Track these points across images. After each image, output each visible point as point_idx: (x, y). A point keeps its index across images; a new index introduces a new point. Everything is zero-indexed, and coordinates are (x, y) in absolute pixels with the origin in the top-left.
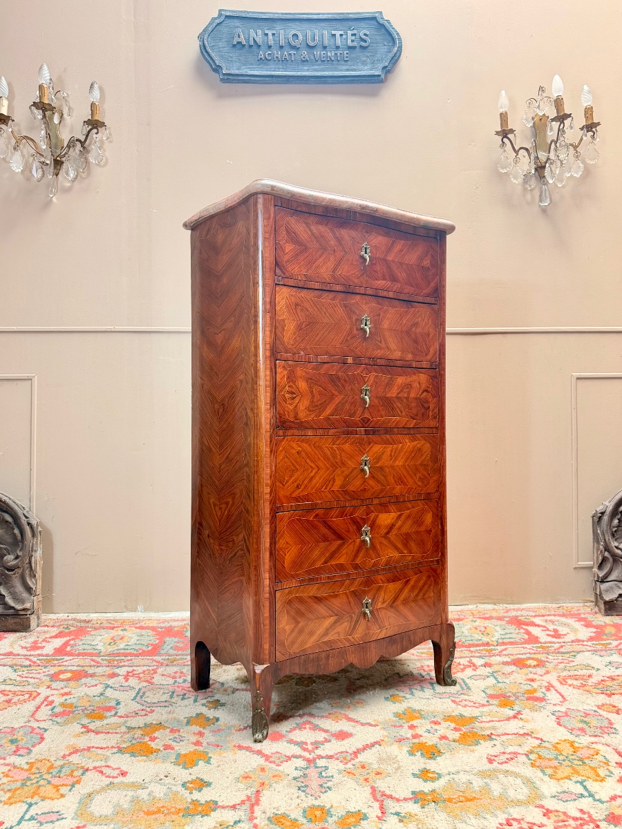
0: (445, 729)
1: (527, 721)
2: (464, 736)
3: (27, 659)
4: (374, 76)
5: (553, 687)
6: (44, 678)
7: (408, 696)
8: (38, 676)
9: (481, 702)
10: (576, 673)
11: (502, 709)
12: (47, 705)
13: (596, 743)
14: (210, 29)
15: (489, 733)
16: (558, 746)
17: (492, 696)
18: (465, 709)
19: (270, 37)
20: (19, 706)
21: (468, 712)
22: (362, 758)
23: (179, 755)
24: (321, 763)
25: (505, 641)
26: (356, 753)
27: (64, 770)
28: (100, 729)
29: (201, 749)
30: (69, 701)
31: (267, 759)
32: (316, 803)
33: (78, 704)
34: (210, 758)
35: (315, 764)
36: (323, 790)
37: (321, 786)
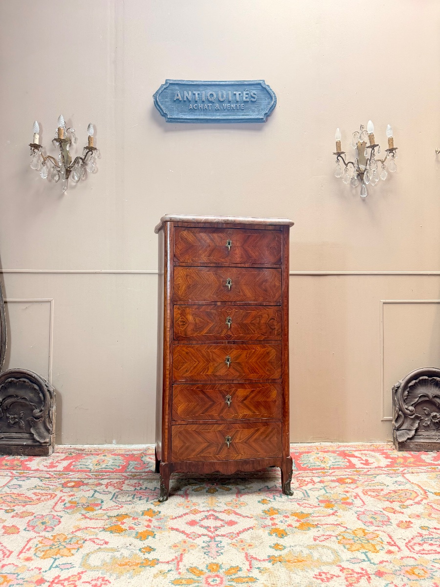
0: (292, 520)
1: (340, 517)
2: (302, 525)
3: (48, 473)
4: (259, 119)
5: (358, 496)
6: (59, 486)
7: (272, 500)
8: (55, 484)
9: (315, 505)
10: (374, 488)
11: (326, 509)
12: (61, 502)
13: (378, 530)
14: (160, 91)
15: (316, 524)
16: (356, 532)
17: (321, 501)
18: (305, 509)
19: (197, 95)
20: (45, 502)
21: (306, 511)
22: (241, 536)
23: (137, 533)
24: (218, 539)
25: (335, 466)
26: (238, 534)
27: (73, 540)
28: (93, 517)
29: (150, 529)
30: (74, 500)
31: (187, 536)
32: (214, 561)
33: (80, 502)
34: (155, 535)
35: (215, 539)
36: (219, 554)
37: (217, 552)
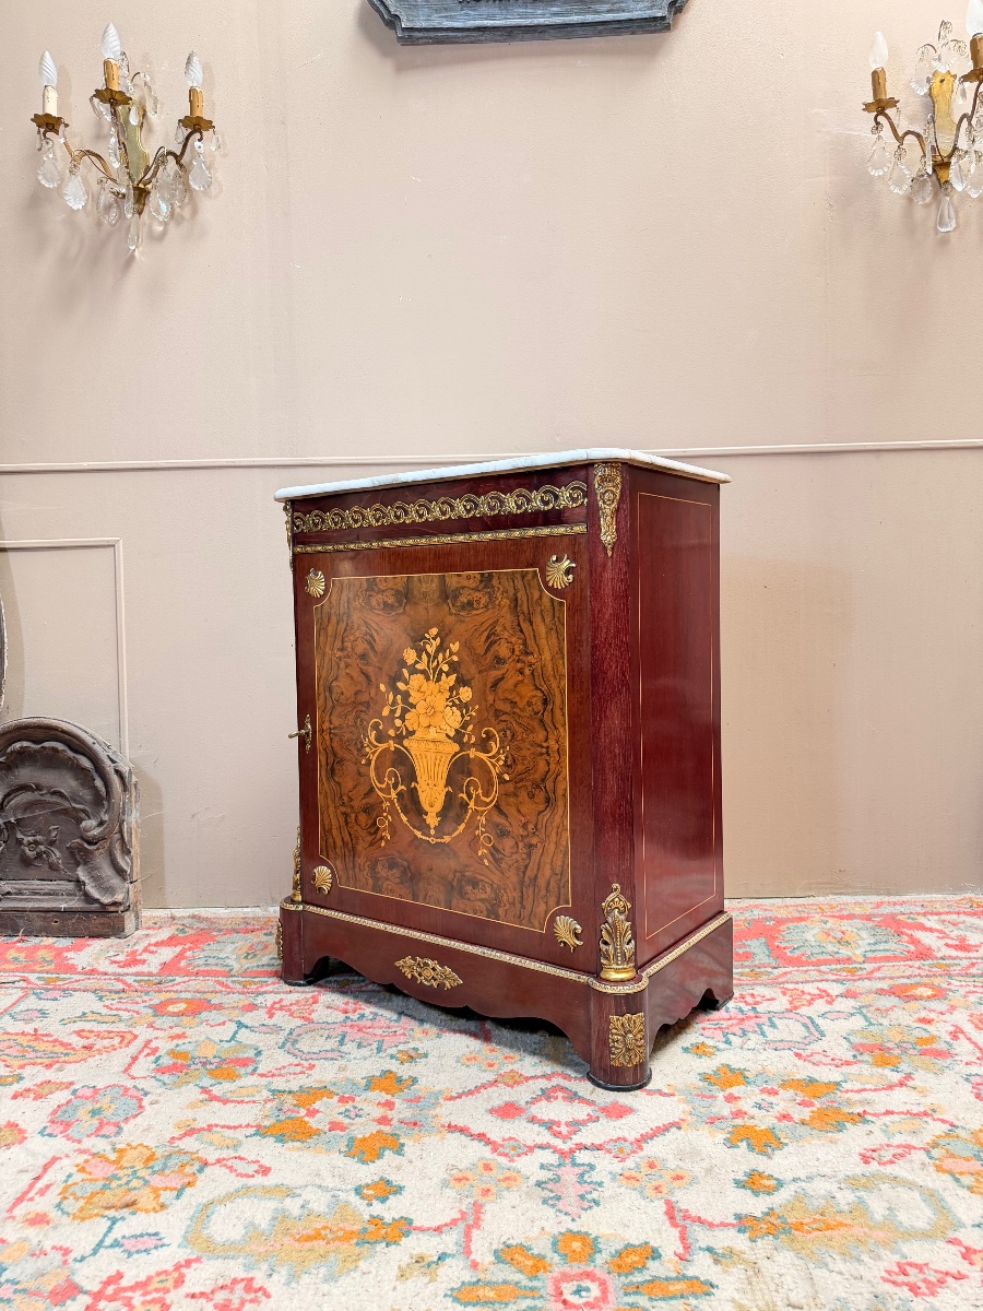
0: (784, 1101)
1: (923, 1091)
2: (819, 1115)
3: (118, 980)
4: (656, 19)
5: (962, 1032)
6: (144, 1011)
7: (721, 1046)
8: (135, 1007)
9: (844, 1058)
11: (880, 1070)
12: (148, 1055)
15: (861, 1110)
17: (861, 1048)
18: (818, 1068)
20: (105, 1056)
21: (823, 1075)
22: (650, 1149)
23: (352, 1139)
24: (583, 1157)
25: (877, 954)
26: (640, 1142)
27: (171, 1163)
28: (230, 1096)
29: (387, 1129)
30: (182, 1048)
31: (495, 1150)
32: (575, 1227)
33: (196, 1054)
34: (403, 1145)
35: (573, 1159)
36: (586, 1205)
37: (582, 1197)
